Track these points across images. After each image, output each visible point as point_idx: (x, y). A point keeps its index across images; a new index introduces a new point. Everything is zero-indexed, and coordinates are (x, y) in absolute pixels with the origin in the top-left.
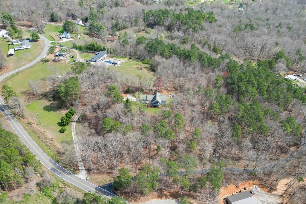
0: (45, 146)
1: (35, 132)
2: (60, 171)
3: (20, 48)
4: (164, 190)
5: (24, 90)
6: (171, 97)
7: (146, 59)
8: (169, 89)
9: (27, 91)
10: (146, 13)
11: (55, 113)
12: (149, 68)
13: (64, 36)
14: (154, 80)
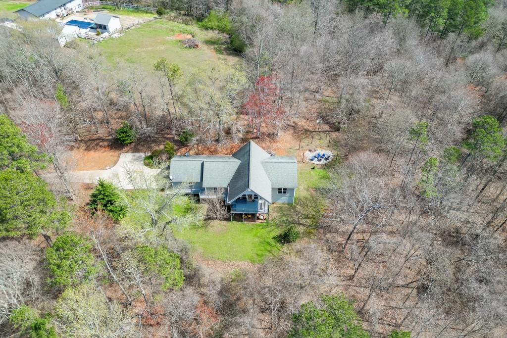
6: (316, 161)
7: (213, 12)
12: (222, 44)
14: (238, 88)
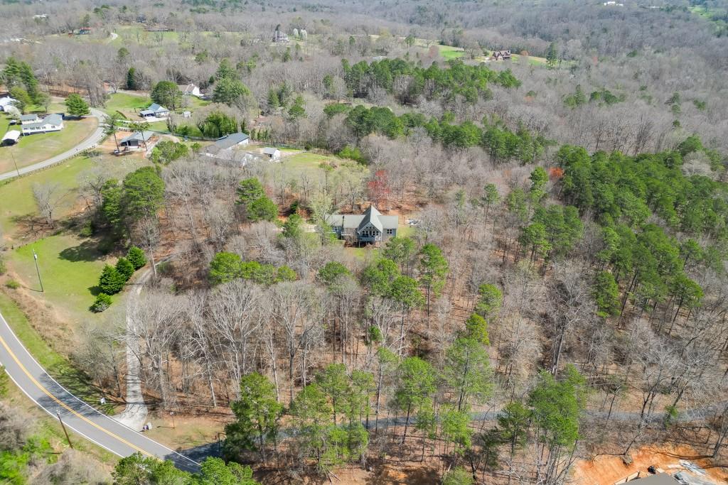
0: (40, 339)
1: (19, 304)
2: (65, 406)
3: (36, 130)
4: (389, 463)
5: (21, 214)
6: (412, 224)
7: (347, 147)
8: (405, 206)
9: (28, 215)
10: (350, 68)
11: (88, 263)
13: (150, 111)
